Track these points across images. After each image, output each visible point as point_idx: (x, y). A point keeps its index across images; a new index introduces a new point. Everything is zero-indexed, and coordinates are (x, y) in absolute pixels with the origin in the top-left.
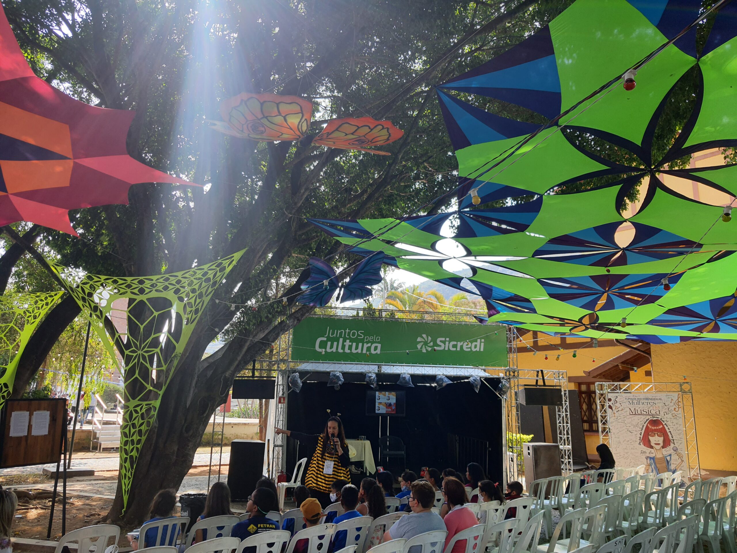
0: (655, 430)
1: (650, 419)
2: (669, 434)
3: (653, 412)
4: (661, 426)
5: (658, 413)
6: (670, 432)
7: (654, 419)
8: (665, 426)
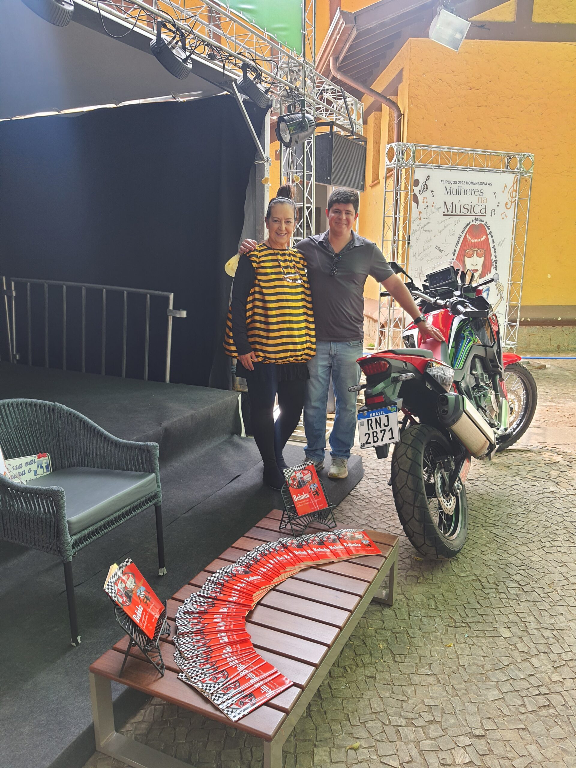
0: (476, 245)
1: (471, 223)
2: (492, 250)
3: (477, 210)
4: (485, 237)
5: (483, 211)
6: (494, 247)
7: (478, 223)
8: (489, 236)
